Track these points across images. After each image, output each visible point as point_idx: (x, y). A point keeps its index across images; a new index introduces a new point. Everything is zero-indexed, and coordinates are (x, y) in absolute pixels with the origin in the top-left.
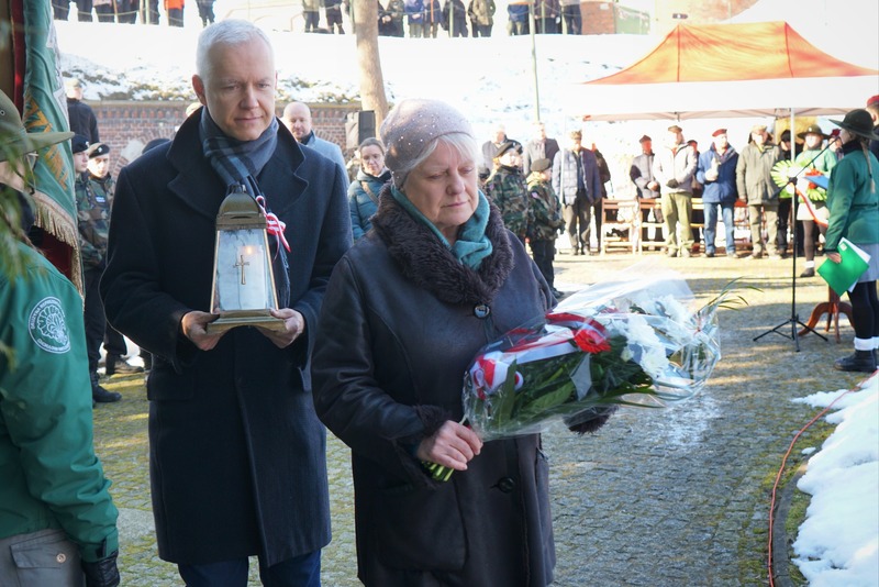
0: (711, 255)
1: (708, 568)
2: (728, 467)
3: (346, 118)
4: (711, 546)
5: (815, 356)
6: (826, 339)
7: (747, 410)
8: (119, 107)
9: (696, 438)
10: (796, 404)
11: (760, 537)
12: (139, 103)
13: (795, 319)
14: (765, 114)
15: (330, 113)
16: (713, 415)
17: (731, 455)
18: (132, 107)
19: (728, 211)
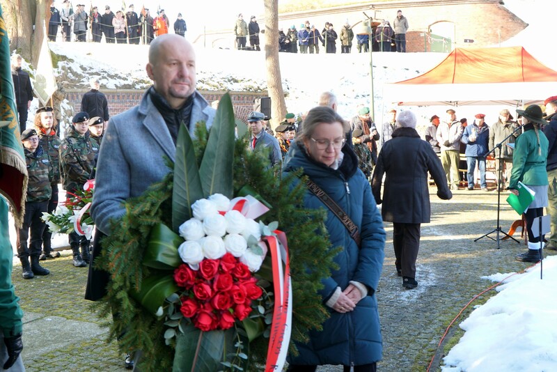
0: (471, 189)
1: (394, 369)
2: (428, 314)
3: (254, 102)
4: (401, 357)
5: (508, 252)
6: (519, 242)
7: (452, 282)
8: (127, 93)
9: (416, 297)
10: (483, 280)
11: (430, 354)
12: (138, 91)
13: (499, 229)
14: (510, 103)
15: (250, 97)
16: (431, 283)
17: (432, 307)
18: (135, 93)
19: (482, 163)
